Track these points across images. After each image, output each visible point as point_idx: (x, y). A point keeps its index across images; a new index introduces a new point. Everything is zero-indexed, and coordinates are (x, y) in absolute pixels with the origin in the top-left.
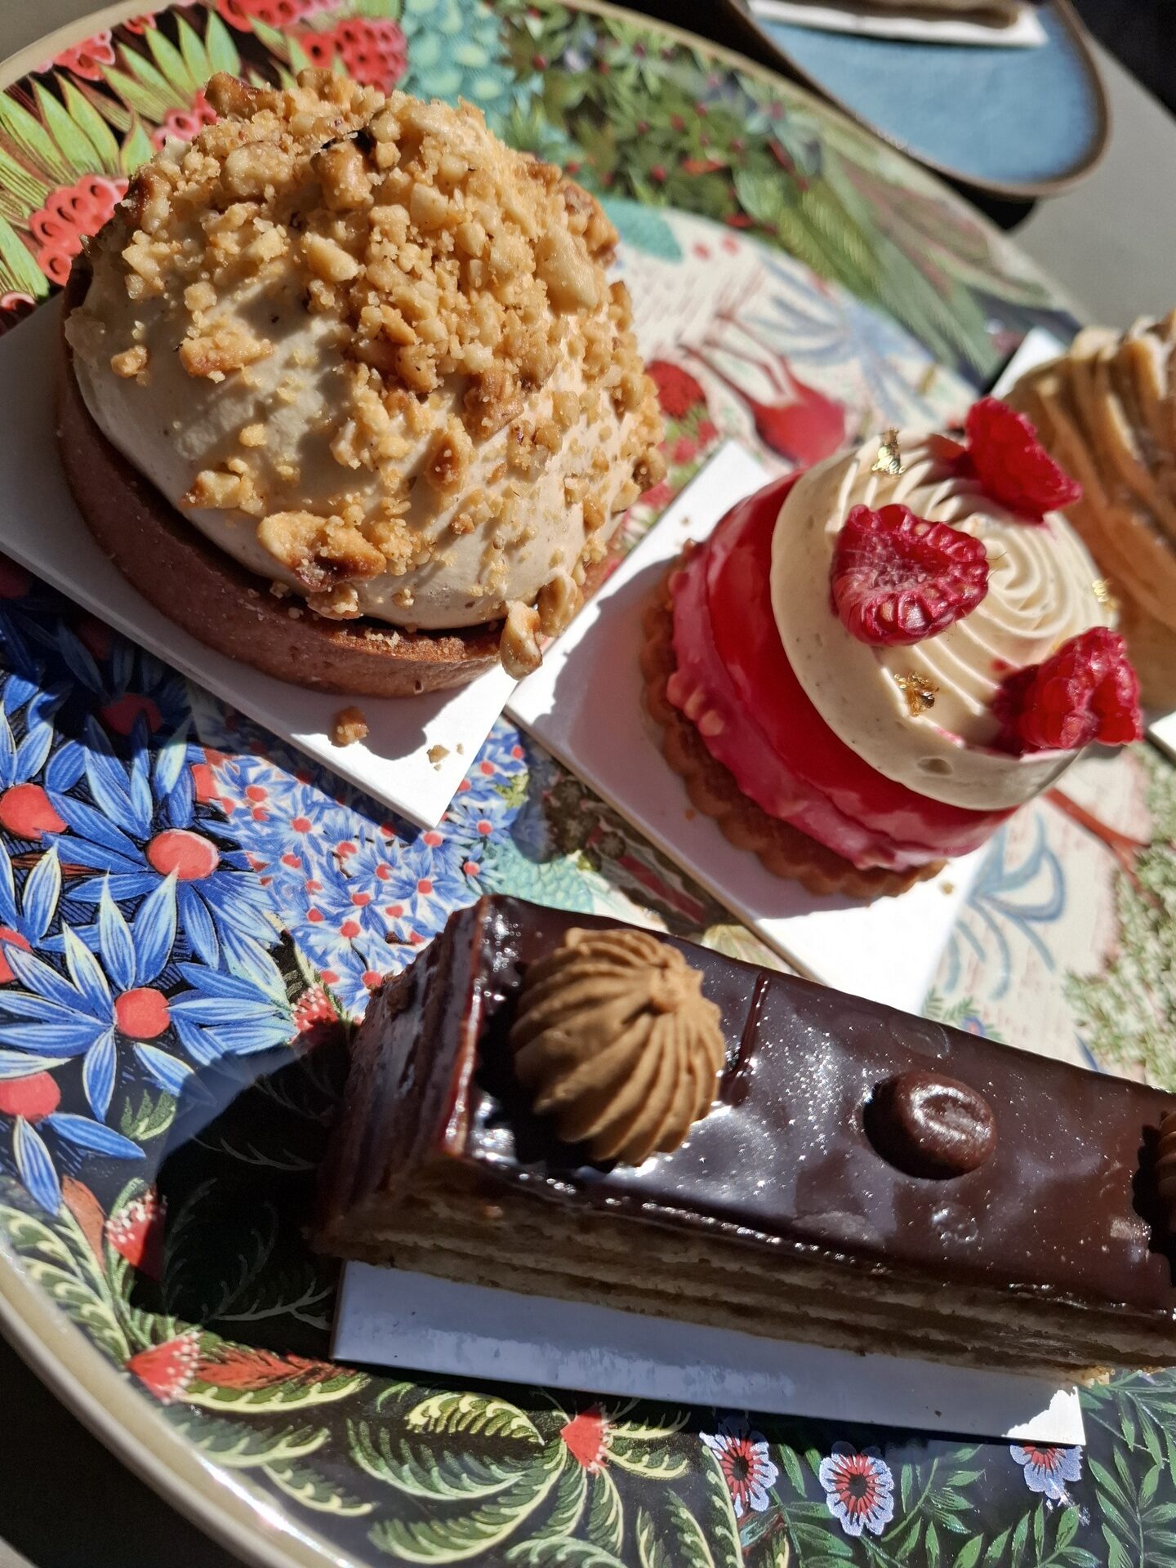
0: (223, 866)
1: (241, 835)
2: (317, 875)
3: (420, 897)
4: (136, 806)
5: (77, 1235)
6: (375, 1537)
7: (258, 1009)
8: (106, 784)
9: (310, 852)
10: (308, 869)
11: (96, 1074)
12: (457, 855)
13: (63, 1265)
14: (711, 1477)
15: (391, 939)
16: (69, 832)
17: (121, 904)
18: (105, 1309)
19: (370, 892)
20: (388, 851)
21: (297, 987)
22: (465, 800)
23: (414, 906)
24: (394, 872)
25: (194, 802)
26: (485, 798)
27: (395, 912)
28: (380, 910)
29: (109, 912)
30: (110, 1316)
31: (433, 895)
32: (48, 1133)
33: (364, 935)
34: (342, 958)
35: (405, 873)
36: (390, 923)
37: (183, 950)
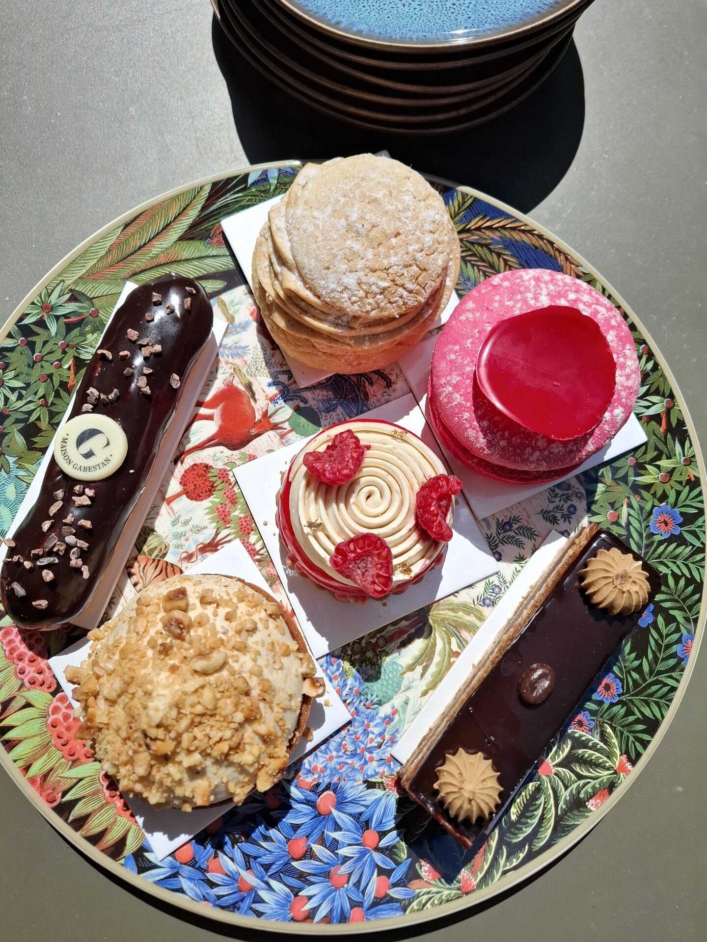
0: (335, 791)
1: (327, 780)
2: (349, 761)
3: (370, 729)
4: (306, 811)
5: (425, 890)
6: (535, 849)
7: (383, 802)
8: (296, 818)
9: (341, 760)
10: (346, 763)
11: (383, 863)
12: (362, 707)
13: (431, 898)
14: (577, 735)
15: (380, 746)
16: (307, 837)
17: (336, 830)
18: (446, 892)
19: (362, 746)
20: (351, 732)
21: (381, 786)
22: (344, 693)
23: (372, 733)
24: (359, 734)
25: (310, 791)
26: (346, 685)
27: (372, 740)
28: (369, 745)
29: (336, 835)
30: (448, 892)
31: (372, 724)
32: (395, 885)
33: (374, 755)
34: (379, 766)
35: (360, 730)
36: (374, 744)
37: (357, 817)
